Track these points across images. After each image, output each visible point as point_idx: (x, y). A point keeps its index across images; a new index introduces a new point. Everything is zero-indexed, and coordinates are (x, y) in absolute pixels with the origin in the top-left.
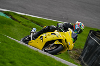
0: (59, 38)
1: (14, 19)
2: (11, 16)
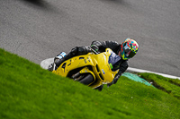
0: (88, 64)
1: (158, 87)
2: (152, 81)
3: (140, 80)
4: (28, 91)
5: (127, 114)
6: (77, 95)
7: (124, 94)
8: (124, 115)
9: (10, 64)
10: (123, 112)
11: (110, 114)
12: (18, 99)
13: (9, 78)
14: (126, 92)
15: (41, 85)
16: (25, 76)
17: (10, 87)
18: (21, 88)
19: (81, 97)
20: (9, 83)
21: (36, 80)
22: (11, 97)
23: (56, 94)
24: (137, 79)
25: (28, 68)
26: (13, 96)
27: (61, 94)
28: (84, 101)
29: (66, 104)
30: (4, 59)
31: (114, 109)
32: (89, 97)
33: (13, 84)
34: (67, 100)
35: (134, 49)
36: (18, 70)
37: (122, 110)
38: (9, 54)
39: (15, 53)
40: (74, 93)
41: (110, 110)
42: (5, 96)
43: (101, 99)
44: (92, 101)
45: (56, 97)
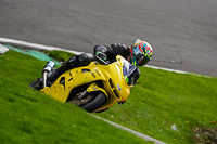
2: (62, 60)
5: (32, 100)
8: (29, 102)
10: (28, 98)
11: (11, 100)
14: (31, 73)
24: (44, 58)
31: (16, 94)
35: (148, 53)
37: (26, 95)
41: (11, 96)
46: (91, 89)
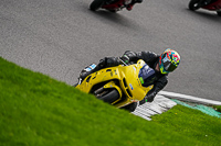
0: (114, 77)
3: (217, 114)
4: (79, 127)
6: (139, 132)
7: (197, 132)
9: (56, 94)
12: (66, 137)
13: (56, 111)
14: (199, 128)
15: (95, 120)
16: (75, 109)
17: (57, 122)
18: (70, 123)
19: (144, 134)
20: (55, 117)
21: (88, 113)
22: (58, 134)
23: (113, 131)
24: (213, 113)
25: (78, 99)
26: (61, 133)
27: (119, 131)
28: (148, 140)
29: (125, 143)
30: (49, 88)
32: (153, 134)
33: (60, 118)
34: (127, 138)
35: (175, 61)
36: (66, 101)
38: (55, 82)
39: (63, 80)
40: (135, 130)
42: (50, 132)
43: (169, 137)
44: (158, 139)
45: (113, 135)
46: (107, 86)
